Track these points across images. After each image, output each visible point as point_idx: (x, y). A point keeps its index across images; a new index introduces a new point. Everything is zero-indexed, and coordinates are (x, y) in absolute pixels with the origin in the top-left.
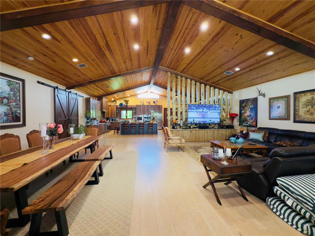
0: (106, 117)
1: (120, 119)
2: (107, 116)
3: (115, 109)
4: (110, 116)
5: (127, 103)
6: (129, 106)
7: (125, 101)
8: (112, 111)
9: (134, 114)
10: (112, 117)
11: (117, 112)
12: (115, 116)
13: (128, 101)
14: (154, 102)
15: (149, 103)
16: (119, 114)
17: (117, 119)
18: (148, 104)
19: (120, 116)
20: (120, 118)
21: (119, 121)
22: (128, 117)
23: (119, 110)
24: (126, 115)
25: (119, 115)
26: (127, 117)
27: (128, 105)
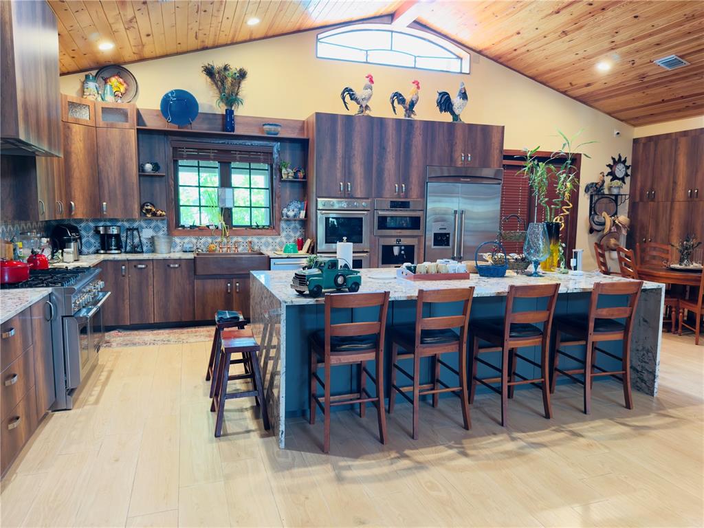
0: (45, 210)
1: (170, 234)
2: (52, 201)
3: (124, 143)
4: (80, 209)
5: (231, 99)
6: (250, 121)
7: (209, 72)
8: (95, 153)
9: (287, 192)
10: (96, 214)
11: (141, 168)
12: (126, 209)
13: (242, 75)
14: (445, 103)
15: (410, 108)
16: (158, 187)
17: (147, 233)
18: (401, 113)
19: (174, 205)
20: (175, 226)
21: (163, 253)
22: (240, 218)
23: (163, 151)
24: (221, 199)
25: (161, 200)
26: (227, 214)
27: (240, 111)
